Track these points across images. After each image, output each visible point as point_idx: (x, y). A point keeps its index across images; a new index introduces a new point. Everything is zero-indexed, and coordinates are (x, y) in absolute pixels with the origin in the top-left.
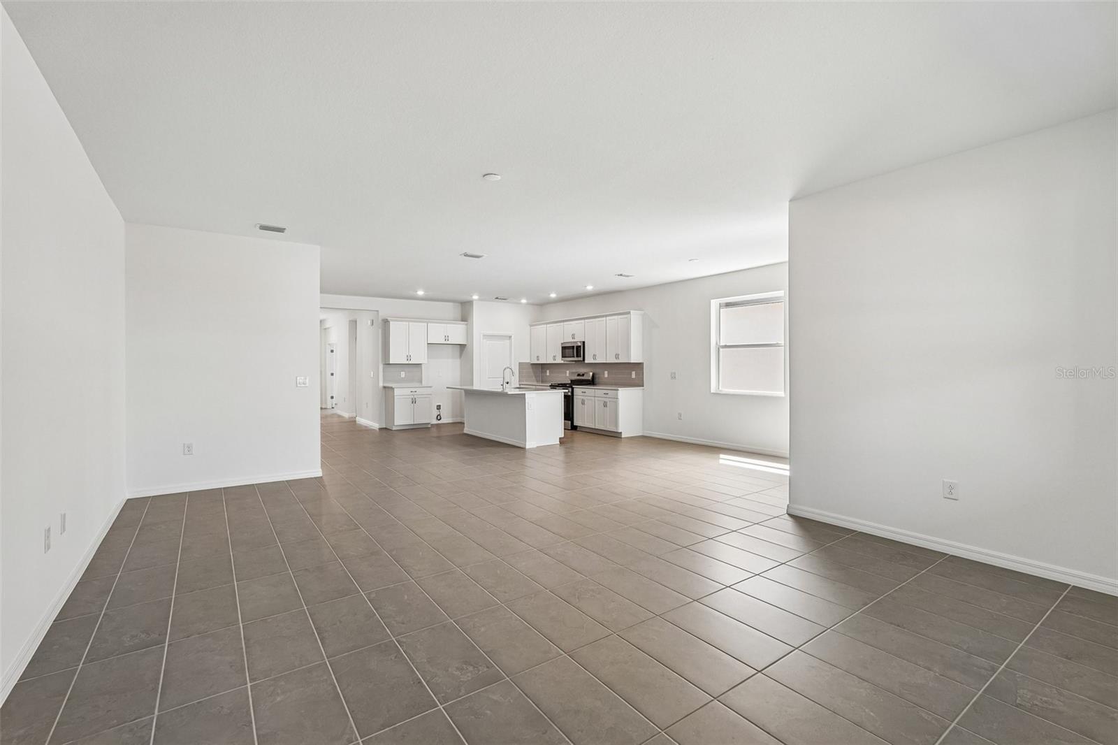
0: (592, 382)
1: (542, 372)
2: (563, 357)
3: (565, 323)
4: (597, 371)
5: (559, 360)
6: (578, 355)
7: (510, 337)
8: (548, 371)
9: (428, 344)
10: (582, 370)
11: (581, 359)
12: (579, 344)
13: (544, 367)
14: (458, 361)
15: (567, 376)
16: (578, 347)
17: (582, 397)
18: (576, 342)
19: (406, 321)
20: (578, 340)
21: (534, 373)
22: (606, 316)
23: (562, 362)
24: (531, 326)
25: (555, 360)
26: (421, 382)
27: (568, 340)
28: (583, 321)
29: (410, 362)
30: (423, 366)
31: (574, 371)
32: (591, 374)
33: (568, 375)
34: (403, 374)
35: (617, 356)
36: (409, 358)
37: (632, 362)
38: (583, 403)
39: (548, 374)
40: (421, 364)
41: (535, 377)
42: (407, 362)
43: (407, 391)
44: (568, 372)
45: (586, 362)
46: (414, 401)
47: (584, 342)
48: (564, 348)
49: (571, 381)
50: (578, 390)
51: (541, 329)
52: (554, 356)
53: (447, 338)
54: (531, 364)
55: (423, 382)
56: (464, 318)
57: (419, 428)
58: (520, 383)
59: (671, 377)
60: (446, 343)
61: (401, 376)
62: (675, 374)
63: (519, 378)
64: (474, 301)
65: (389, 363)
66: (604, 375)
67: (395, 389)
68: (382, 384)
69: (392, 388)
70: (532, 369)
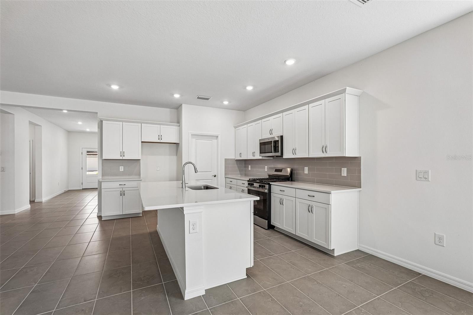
0: (290, 178)
1: (245, 167)
2: (260, 153)
3: (263, 120)
4: (295, 167)
5: (258, 156)
6: (276, 150)
7: (217, 137)
8: (250, 166)
9: (142, 142)
10: (279, 166)
11: (279, 154)
12: (277, 139)
13: (246, 162)
14: (174, 158)
15: (264, 172)
16: (276, 142)
17: (281, 196)
18: (274, 138)
19: (120, 121)
20: (276, 136)
21: (238, 167)
22: (308, 103)
23: (261, 158)
24: (235, 127)
25: (254, 156)
26: (140, 175)
27: (266, 136)
28: (281, 115)
29: (124, 158)
30: (141, 161)
31: (272, 166)
32: (289, 170)
33: (266, 170)
34: (122, 169)
35: (324, 149)
36: (122, 154)
37: (347, 155)
38: (281, 203)
39: (250, 169)
40: (140, 160)
41: (240, 171)
42: (121, 158)
43: (116, 185)
44: (266, 167)
45: (284, 157)
46: (122, 194)
47: (282, 137)
48: (261, 144)
49: (269, 176)
50: (276, 188)
51: (243, 129)
52: (254, 153)
53: (160, 137)
54: (236, 160)
55: (142, 175)
56: (179, 122)
57: (130, 218)
58: (226, 176)
59: (418, 178)
60: (159, 142)
61: (120, 170)
62: (426, 172)
63: (225, 172)
64: (183, 105)
65: (104, 158)
66: (304, 171)
67: (102, 183)
68: (101, 177)
69: (101, 182)
70: (237, 165)
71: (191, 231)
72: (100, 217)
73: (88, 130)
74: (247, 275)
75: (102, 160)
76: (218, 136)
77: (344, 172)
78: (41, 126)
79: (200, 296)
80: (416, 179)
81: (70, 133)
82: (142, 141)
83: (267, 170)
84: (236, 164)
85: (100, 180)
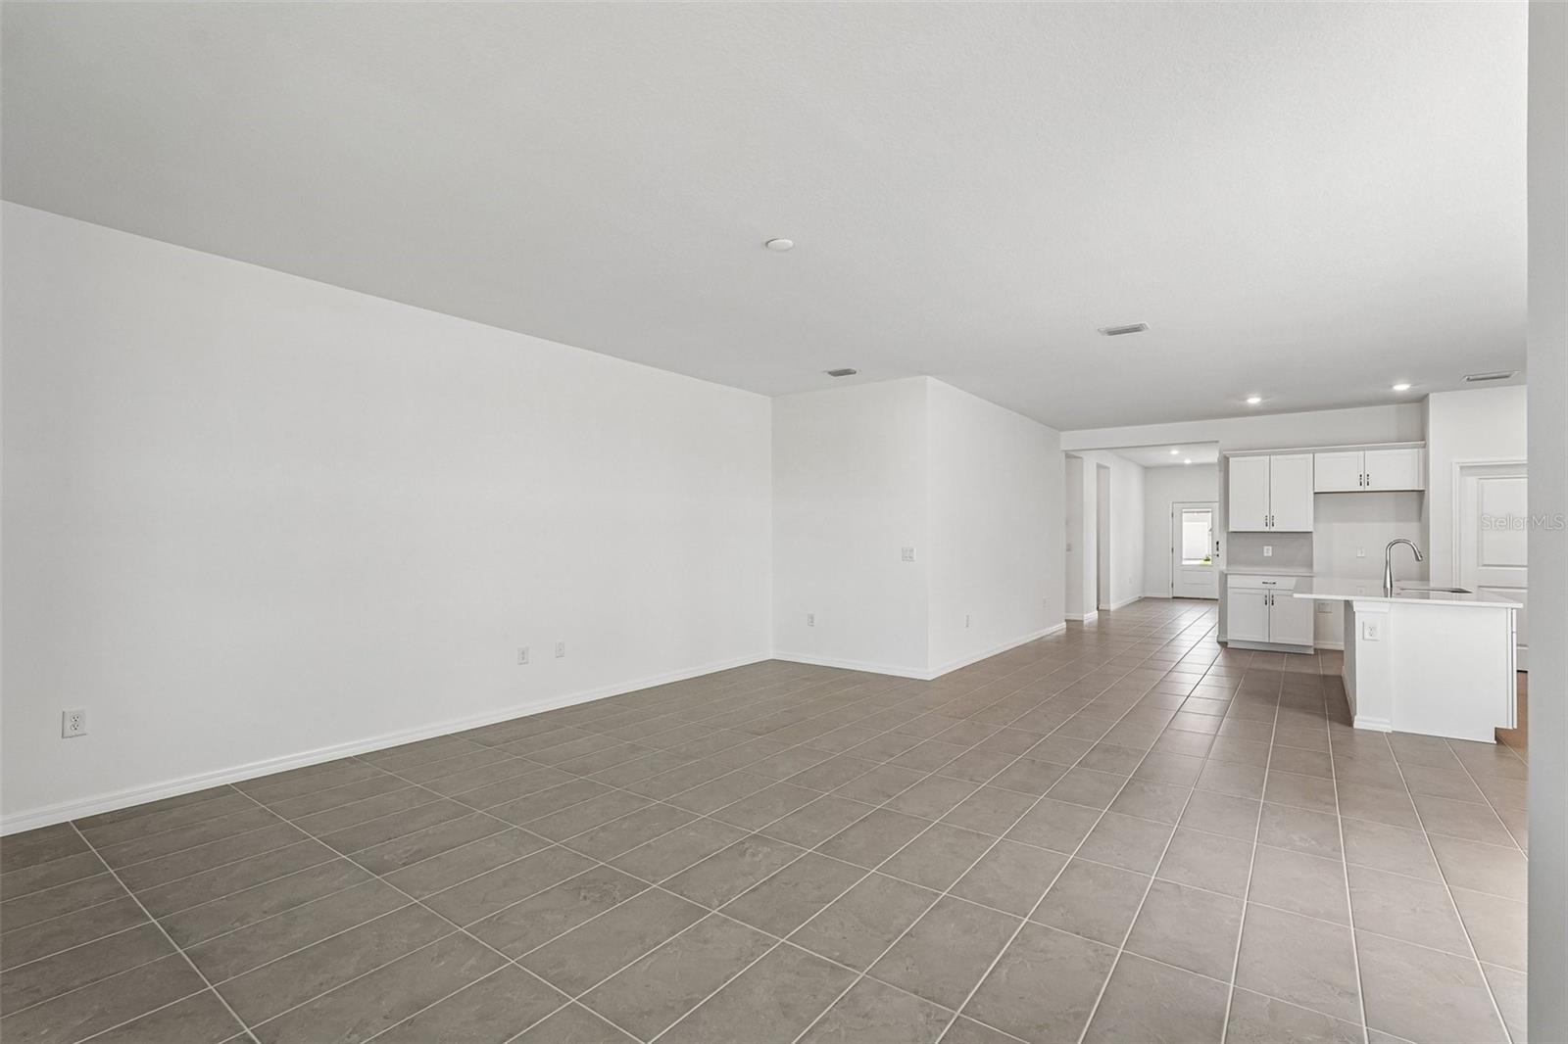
9: (1315, 493)
19: (1265, 454)
26: (1311, 566)
29: (1273, 529)
30: (1314, 535)
34: (1268, 551)
36: (1270, 520)
40: (1311, 532)
42: (1267, 529)
43: (1257, 582)
46: (1269, 601)
53: (1364, 479)
55: (1316, 567)
56: (1422, 437)
57: (1285, 653)
60: (1362, 490)
61: (1266, 555)
64: (1431, 395)
65: (1231, 529)
67: (1229, 576)
68: (1224, 567)
69: (1226, 575)
71: (1367, 636)
72: (1223, 644)
73: (1188, 461)
74: (1496, 739)
75: (1228, 533)
78: (1109, 468)
79: (1382, 733)
81: (1147, 469)
82: (1316, 491)
85: (1226, 572)
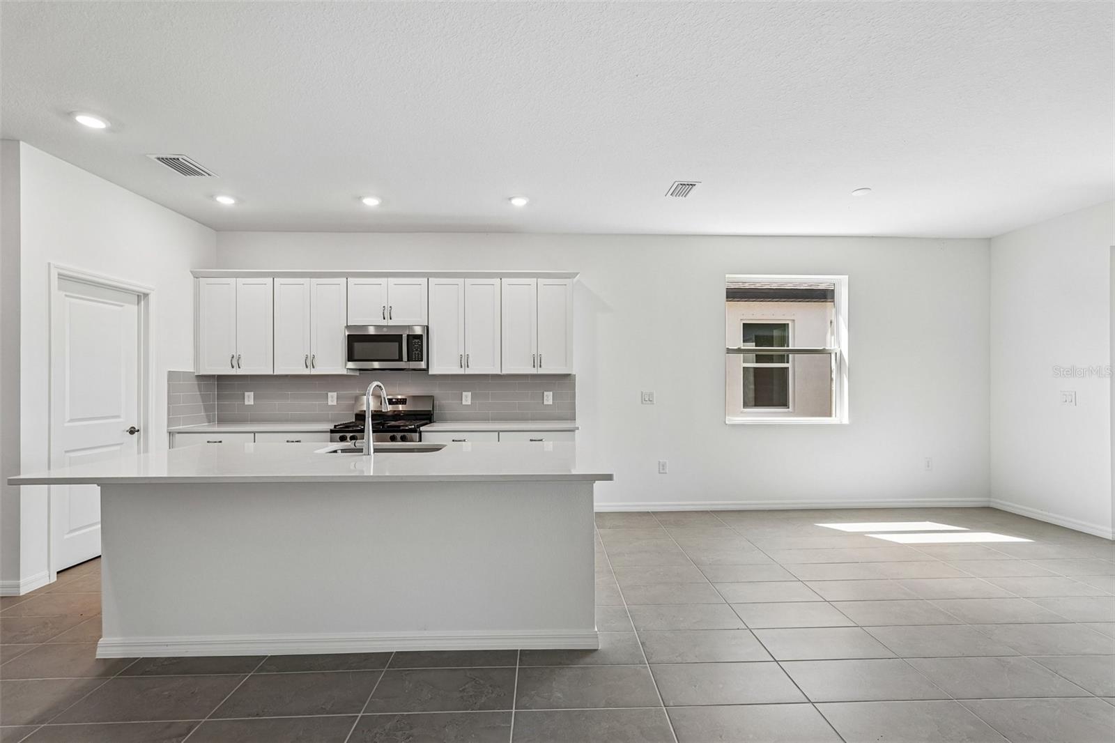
0: (432, 416)
1: (219, 397)
2: (347, 360)
3: (354, 280)
6: (412, 356)
7: (143, 296)
11: (423, 365)
12: (418, 331)
16: (406, 338)
18: (407, 327)
21: (202, 398)
22: (501, 276)
23: (345, 372)
24: (196, 276)
25: (313, 366)
27: (371, 321)
28: (421, 280)
41: (206, 410)
44: (332, 395)
45: (432, 372)
47: (428, 327)
48: (352, 340)
52: (312, 359)
54: (197, 376)
58: (173, 428)
59: (643, 401)
62: (651, 395)
63: (169, 415)
66: (462, 400)
70: (200, 391)
76: (146, 295)
77: (549, 398)
80: (642, 403)
83: (335, 403)
84: (196, 387)
